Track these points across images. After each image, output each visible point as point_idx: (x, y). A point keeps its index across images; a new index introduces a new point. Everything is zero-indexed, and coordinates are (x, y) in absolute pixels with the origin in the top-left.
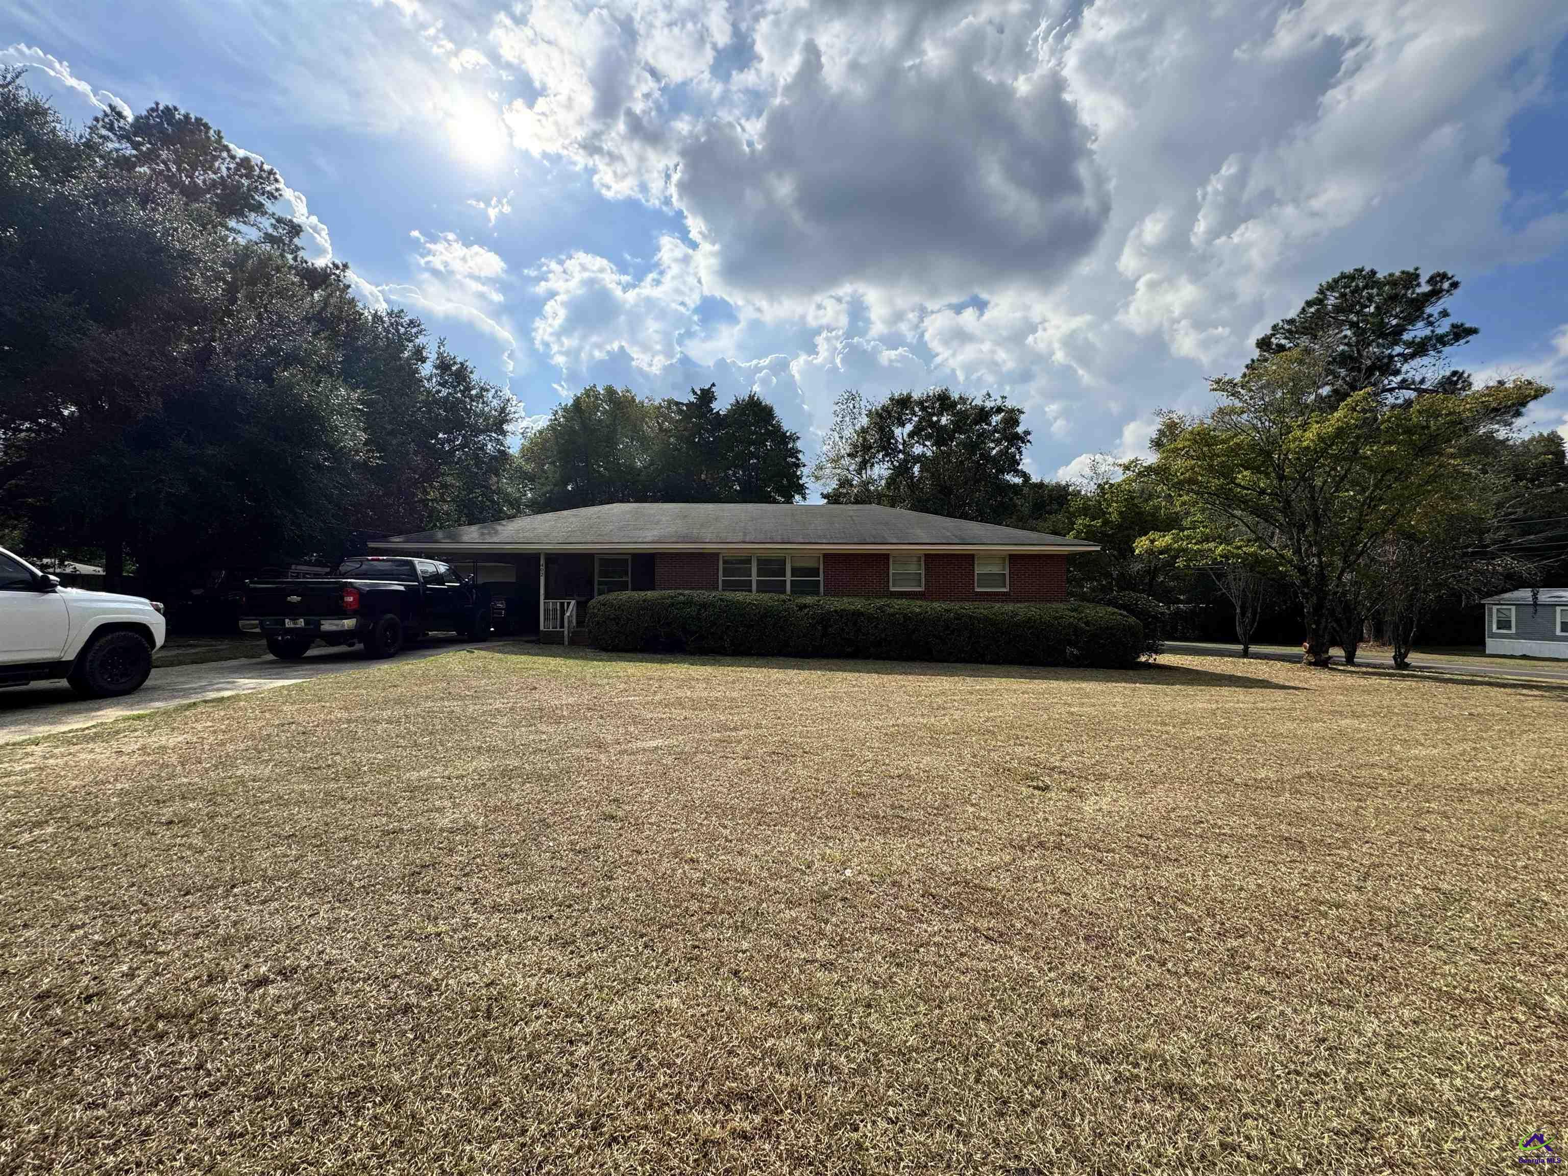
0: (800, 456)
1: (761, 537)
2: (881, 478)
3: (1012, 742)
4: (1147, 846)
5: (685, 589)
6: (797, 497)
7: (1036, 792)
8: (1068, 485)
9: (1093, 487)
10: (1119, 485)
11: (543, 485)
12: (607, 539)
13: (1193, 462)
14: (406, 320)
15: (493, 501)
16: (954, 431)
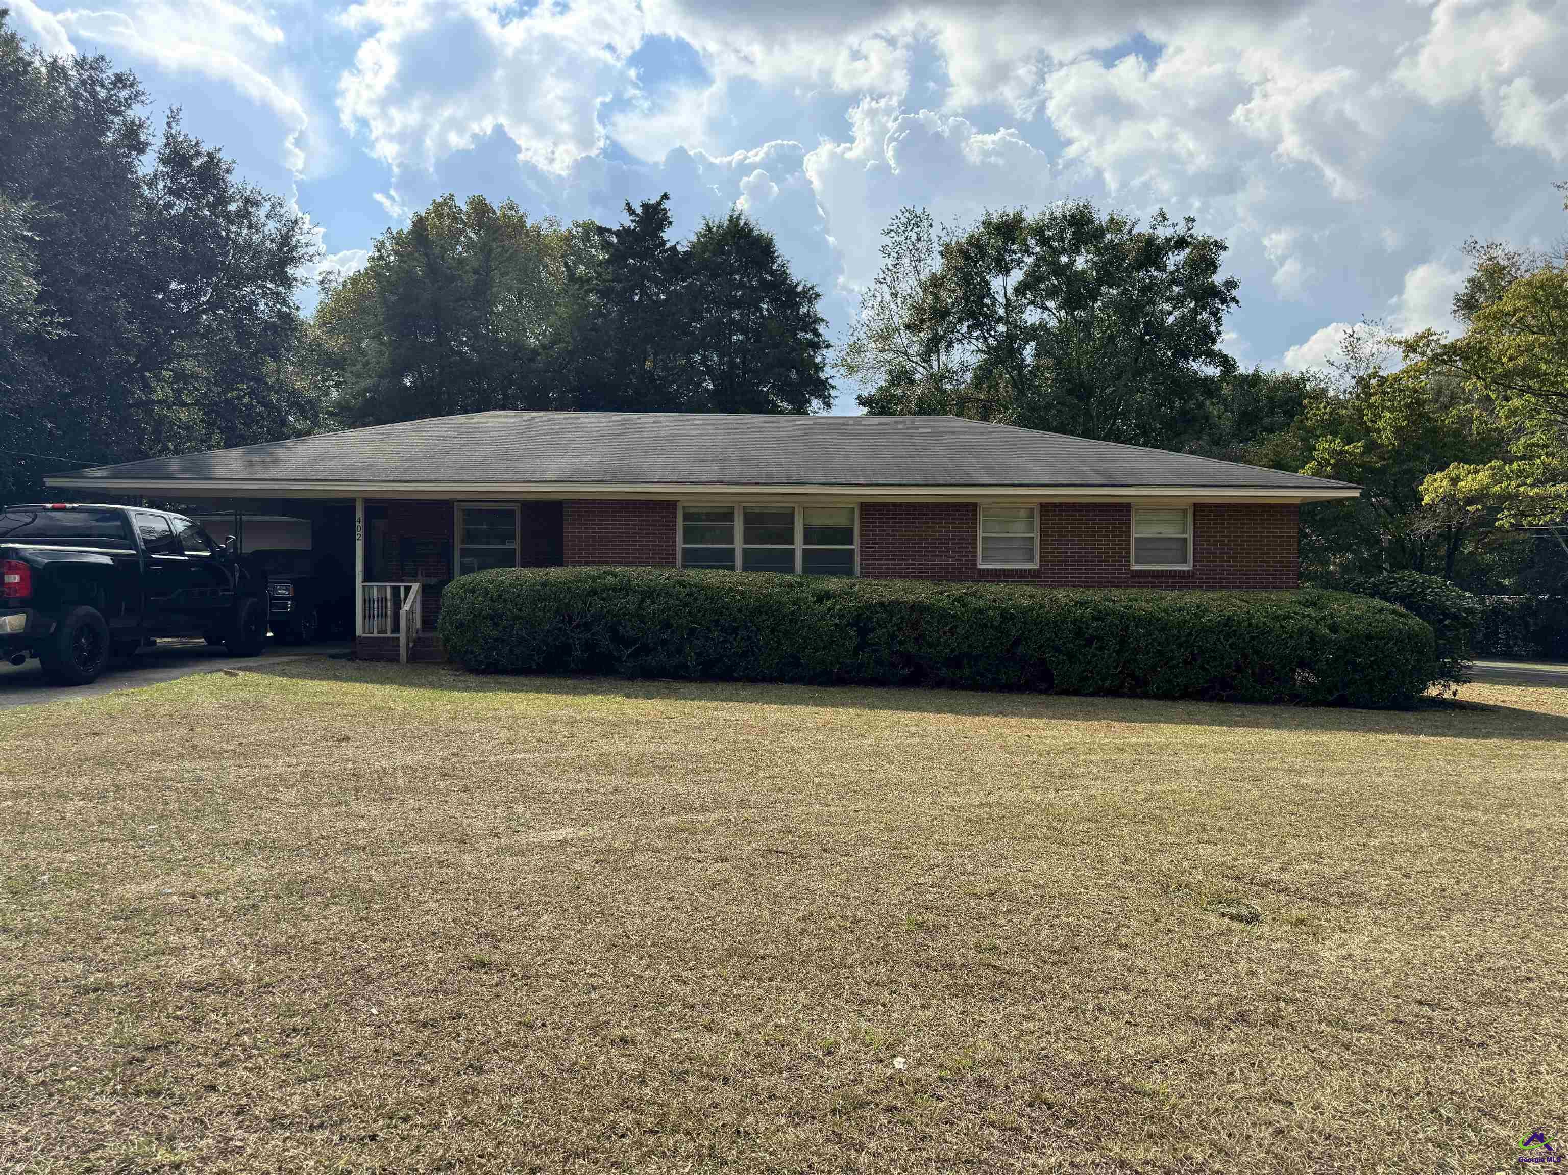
0: (821, 329)
1: (751, 473)
2: (964, 367)
3: (1193, 837)
4: (1431, 1020)
5: (615, 563)
6: (816, 403)
7: (1235, 925)
8: (1303, 380)
9: (1348, 382)
10: (1397, 379)
11: (359, 376)
12: (478, 475)
13: (1531, 338)
14: (108, 75)
15: (267, 405)
16: (1099, 281)
